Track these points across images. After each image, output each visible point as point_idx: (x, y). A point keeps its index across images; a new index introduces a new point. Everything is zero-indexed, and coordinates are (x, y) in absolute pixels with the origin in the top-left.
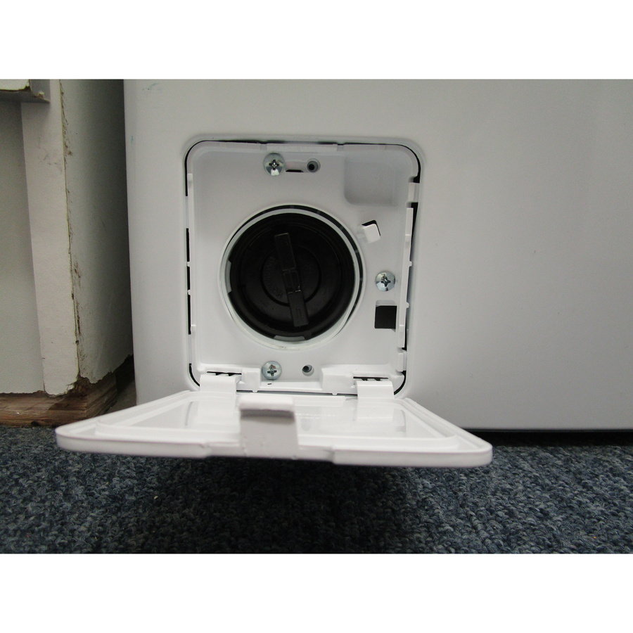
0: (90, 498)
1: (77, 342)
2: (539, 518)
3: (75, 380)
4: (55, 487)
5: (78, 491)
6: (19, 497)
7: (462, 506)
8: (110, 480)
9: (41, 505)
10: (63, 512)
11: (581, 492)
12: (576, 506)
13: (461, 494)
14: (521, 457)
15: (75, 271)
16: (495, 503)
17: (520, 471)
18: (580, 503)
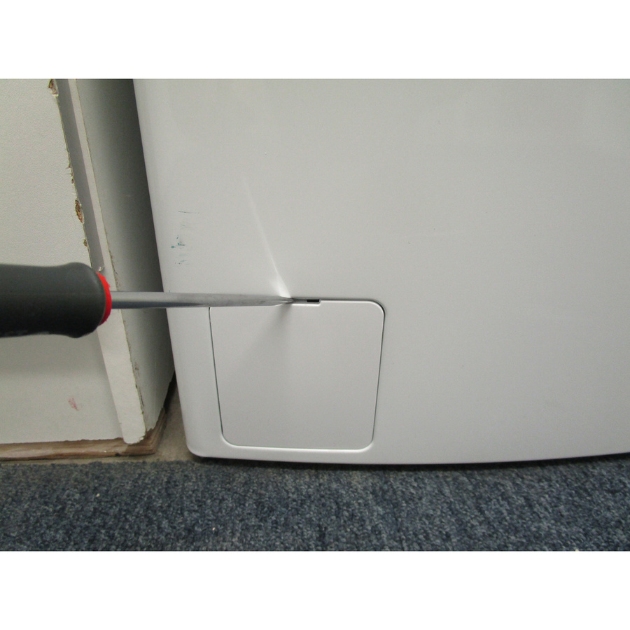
0: (174, 530)
1: (143, 413)
2: (444, 540)
3: (144, 434)
4: (150, 522)
5: (165, 523)
6: (131, 531)
7: (399, 531)
8: (182, 514)
9: (146, 538)
10: (161, 544)
11: (476, 516)
12: (469, 529)
13: (400, 520)
14: (446, 482)
15: (136, 369)
16: (419, 528)
17: (442, 496)
18: (473, 526)
